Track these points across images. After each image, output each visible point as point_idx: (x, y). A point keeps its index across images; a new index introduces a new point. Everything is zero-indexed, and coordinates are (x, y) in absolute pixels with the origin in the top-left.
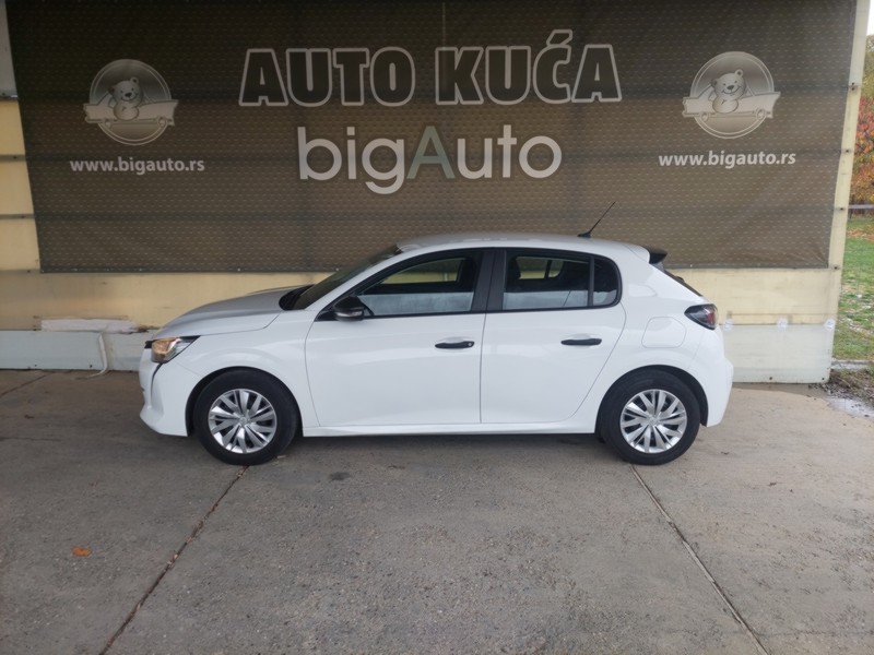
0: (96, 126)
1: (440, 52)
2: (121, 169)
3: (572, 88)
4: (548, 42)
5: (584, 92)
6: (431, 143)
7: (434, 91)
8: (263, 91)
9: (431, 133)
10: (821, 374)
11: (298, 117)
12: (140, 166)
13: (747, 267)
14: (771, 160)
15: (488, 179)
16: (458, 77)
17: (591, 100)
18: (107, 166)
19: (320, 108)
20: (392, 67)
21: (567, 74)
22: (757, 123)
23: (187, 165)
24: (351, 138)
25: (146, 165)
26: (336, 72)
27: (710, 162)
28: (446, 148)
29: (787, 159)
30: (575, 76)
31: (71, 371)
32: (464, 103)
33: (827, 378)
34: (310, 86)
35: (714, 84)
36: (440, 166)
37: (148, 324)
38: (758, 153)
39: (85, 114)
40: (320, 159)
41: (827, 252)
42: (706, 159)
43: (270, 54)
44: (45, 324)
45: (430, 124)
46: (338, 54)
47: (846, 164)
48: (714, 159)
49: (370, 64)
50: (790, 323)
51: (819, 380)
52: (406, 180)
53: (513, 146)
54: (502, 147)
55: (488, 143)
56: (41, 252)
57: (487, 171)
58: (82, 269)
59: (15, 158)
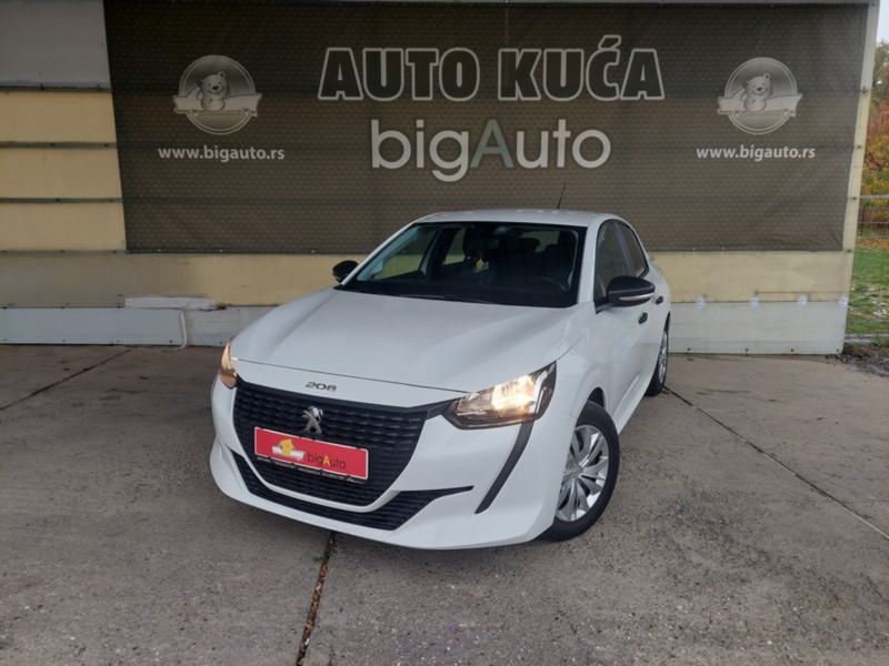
0: (184, 116)
1: (503, 53)
2: (206, 156)
3: (620, 87)
4: (599, 46)
5: (631, 91)
6: (492, 135)
7: (496, 88)
8: (340, 86)
9: (493, 126)
10: (836, 346)
11: (373, 110)
12: (224, 154)
13: (772, 249)
14: (794, 153)
15: (544, 169)
16: (518, 76)
17: (638, 98)
18: (193, 154)
19: (393, 102)
20: (459, 66)
21: (616, 75)
22: (782, 121)
23: (268, 153)
24: (420, 129)
25: (230, 153)
26: (408, 69)
27: (742, 155)
28: (506, 140)
29: (808, 154)
30: (623, 77)
31: (152, 346)
32: (523, 99)
33: (841, 349)
34: (384, 83)
35: (745, 86)
36: (500, 156)
37: (227, 302)
38: (783, 147)
39: (174, 105)
40: (392, 150)
41: (842, 236)
42: (738, 152)
43: (348, 52)
44: (129, 302)
45: (492, 118)
46: (410, 53)
47: (858, 159)
48: (744, 153)
49: (439, 62)
50: (809, 301)
51: (834, 352)
52: (469, 169)
53: (567, 139)
54: (557, 139)
55: (545, 135)
56: (127, 233)
57: (543, 161)
58: (166, 250)
59: (107, 145)
